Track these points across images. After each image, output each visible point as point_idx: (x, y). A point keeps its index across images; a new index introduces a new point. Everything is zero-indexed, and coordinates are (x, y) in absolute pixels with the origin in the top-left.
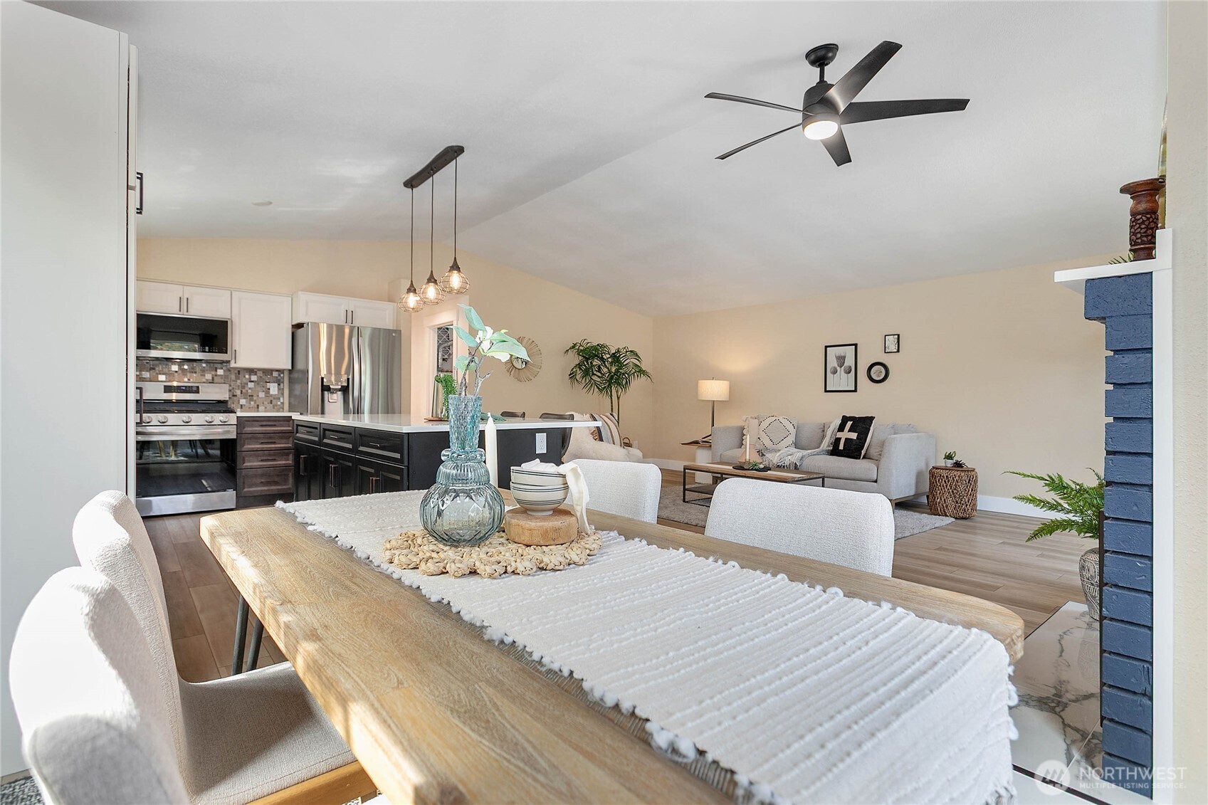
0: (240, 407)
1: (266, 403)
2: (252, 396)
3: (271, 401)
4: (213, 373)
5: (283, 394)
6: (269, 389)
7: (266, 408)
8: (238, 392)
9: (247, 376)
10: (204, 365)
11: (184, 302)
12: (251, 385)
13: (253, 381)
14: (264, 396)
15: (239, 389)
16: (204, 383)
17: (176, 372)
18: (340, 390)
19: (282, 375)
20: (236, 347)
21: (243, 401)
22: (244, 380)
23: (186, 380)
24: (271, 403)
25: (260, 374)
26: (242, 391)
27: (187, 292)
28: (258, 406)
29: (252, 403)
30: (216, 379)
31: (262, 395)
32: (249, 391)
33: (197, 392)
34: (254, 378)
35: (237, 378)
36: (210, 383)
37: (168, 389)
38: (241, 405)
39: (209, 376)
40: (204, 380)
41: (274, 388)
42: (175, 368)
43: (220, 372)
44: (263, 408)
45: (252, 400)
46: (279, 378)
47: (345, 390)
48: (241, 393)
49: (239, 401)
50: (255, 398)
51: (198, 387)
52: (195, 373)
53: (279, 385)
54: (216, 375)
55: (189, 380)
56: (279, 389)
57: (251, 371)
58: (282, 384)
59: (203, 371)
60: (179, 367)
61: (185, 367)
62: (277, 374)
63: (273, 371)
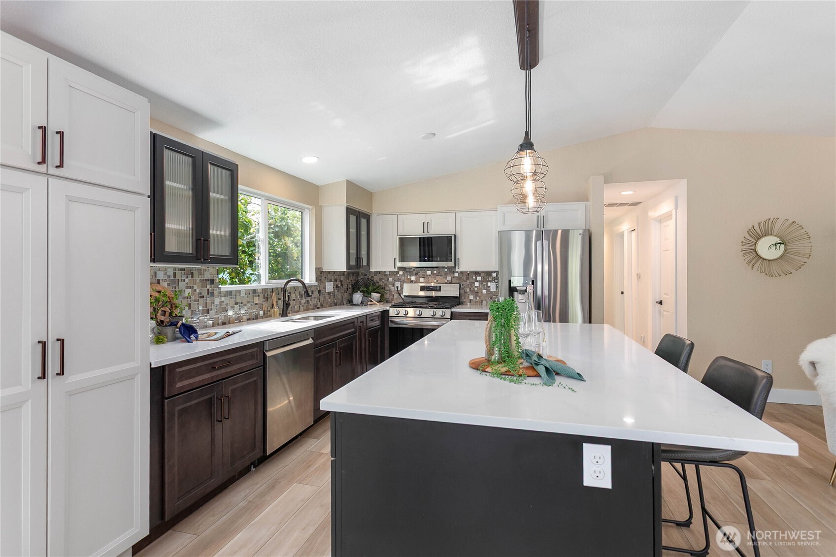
0: (468, 301)
1: (487, 298)
2: (478, 293)
3: (491, 297)
4: (452, 275)
6: (489, 287)
7: (487, 302)
8: (468, 290)
9: (474, 277)
10: (446, 270)
12: (477, 284)
13: (477, 281)
14: (486, 293)
15: (468, 287)
16: (446, 283)
17: (430, 275)
18: (526, 291)
20: (459, 255)
21: (471, 297)
22: (472, 281)
23: (435, 281)
25: (483, 275)
26: (470, 289)
28: (482, 301)
29: (478, 298)
30: (454, 280)
31: (484, 291)
32: (476, 289)
33: (440, 290)
34: (479, 278)
35: (467, 279)
36: (450, 283)
37: (423, 288)
38: (470, 300)
39: (449, 278)
40: (446, 281)
41: (493, 287)
42: (429, 273)
43: (455, 275)
44: (485, 302)
45: (477, 296)
46: (497, 278)
48: (470, 291)
49: (469, 297)
50: (479, 295)
51: (440, 287)
52: (441, 275)
53: (497, 283)
54: (454, 277)
55: (437, 281)
56: (497, 287)
57: (477, 273)
59: (446, 274)
60: (432, 272)
61: (435, 272)
62: (494, 275)
63: (492, 272)
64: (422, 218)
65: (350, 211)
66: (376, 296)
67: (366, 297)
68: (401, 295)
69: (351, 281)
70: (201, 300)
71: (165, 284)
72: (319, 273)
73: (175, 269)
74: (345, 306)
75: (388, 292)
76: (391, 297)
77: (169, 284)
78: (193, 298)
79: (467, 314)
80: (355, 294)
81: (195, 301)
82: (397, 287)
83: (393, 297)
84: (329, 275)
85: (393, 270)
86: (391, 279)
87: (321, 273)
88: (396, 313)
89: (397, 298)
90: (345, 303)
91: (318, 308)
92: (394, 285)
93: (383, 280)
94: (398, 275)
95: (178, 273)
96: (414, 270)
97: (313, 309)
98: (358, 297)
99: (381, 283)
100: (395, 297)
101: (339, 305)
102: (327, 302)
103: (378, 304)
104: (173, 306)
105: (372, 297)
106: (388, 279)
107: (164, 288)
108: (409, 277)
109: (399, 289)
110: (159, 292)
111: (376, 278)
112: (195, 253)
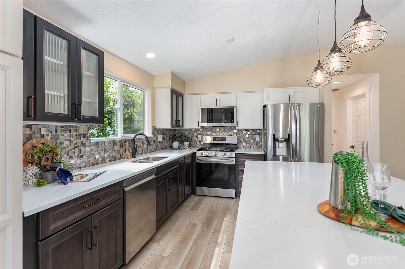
0: (243, 147)
1: (254, 145)
2: (248, 141)
3: (256, 144)
4: (232, 131)
5: (261, 141)
6: (255, 138)
7: (254, 147)
9: (246, 132)
10: (229, 128)
11: (218, 101)
12: (247, 136)
16: (228, 136)
17: (219, 131)
18: (284, 141)
19: (261, 131)
20: (238, 119)
21: (244, 144)
22: (244, 134)
24: (256, 145)
25: (251, 131)
27: (219, 97)
28: (250, 146)
29: (248, 145)
30: (233, 134)
31: (252, 141)
32: (247, 139)
33: (225, 140)
34: (249, 133)
36: (231, 136)
37: (215, 139)
39: (230, 133)
40: (229, 135)
41: (257, 138)
42: (218, 129)
43: (235, 131)
44: (253, 147)
45: (247, 143)
46: (260, 133)
47: (287, 141)
48: (243, 140)
50: (249, 143)
51: (226, 138)
52: (226, 131)
53: (260, 136)
54: (233, 132)
55: (223, 134)
56: (259, 138)
57: (247, 130)
58: (261, 136)
59: (229, 130)
60: (220, 129)
61: (222, 129)
62: (258, 131)
63: (256, 129)
64: (216, 97)
65: (173, 91)
66: (186, 143)
67: (181, 144)
68: (201, 143)
69: (171, 134)
70: (77, 149)
71: (48, 138)
72: (154, 130)
73: (56, 126)
74: (168, 150)
75: (194, 141)
76: (195, 144)
77: (51, 138)
78: (70, 147)
79: (245, 155)
80: (174, 142)
81: (72, 149)
82: (199, 138)
83: (196, 144)
84: (159, 131)
85: (197, 127)
86: (195, 134)
87: (155, 130)
88: (201, 154)
89: (198, 145)
90: (168, 148)
91: (153, 151)
92: (197, 137)
93: (190, 134)
94: (200, 131)
95: (59, 130)
96: (209, 128)
97: (150, 152)
98: (176, 144)
99: (189, 136)
100: (197, 144)
101: (165, 149)
102: (158, 148)
103: (188, 148)
104: (55, 154)
105: (185, 144)
106: (193, 133)
107: (47, 141)
108: (206, 132)
109: (200, 139)
110: (43, 144)
111: (186, 133)
112: (70, 115)
